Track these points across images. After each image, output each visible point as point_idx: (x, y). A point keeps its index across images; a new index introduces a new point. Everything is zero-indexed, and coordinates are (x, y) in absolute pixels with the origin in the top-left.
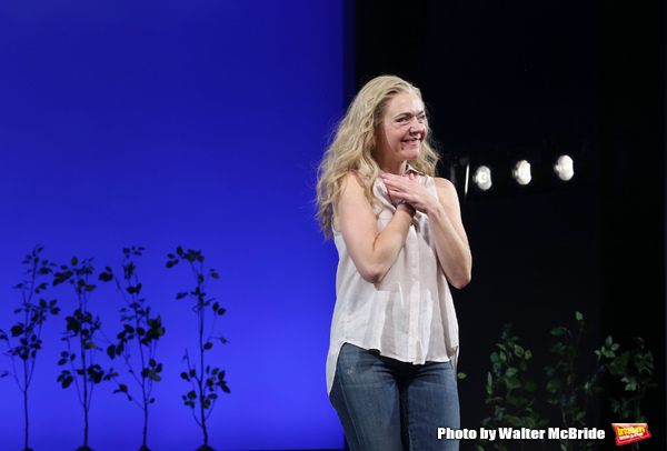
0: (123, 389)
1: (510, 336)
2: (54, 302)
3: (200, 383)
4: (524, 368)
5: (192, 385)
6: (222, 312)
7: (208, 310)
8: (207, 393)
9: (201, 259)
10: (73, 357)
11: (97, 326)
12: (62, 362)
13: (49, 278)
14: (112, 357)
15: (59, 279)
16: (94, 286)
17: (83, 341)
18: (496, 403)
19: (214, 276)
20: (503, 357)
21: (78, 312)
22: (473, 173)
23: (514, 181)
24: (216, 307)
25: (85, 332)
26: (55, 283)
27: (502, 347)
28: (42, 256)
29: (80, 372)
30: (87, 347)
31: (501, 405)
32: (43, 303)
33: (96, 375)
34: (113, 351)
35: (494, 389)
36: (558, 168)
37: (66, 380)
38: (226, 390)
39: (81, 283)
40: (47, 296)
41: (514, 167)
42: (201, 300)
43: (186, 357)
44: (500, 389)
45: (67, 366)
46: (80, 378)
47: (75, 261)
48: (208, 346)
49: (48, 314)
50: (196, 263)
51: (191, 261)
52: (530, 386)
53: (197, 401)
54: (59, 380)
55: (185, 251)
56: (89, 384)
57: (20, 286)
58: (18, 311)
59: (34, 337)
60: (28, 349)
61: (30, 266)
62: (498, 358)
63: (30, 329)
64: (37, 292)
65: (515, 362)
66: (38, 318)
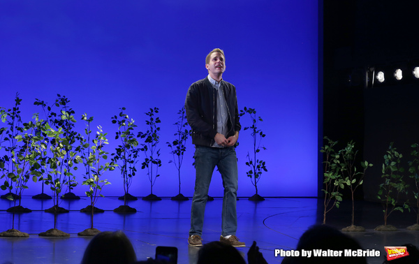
1: (393, 147)
3: (254, 167)
4: (399, 162)
5: (250, 168)
6: (264, 136)
7: (258, 135)
8: (257, 171)
9: (255, 113)
18: (386, 177)
19: (260, 120)
20: (389, 157)
22: (376, 74)
23: (395, 78)
24: (261, 133)
27: (389, 152)
31: (389, 178)
32: (186, 131)
35: (385, 171)
36: (414, 72)
38: (266, 170)
41: (394, 72)
42: (255, 130)
43: (248, 155)
44: (388, 171)
48: (258, 151)
49: (188, 136)
50: (252, 114)
51: (251, 113)
52: (401, 170)
53: (253, 175)
54: (193, 164)
55: (248, 109)
57: (176, 124)
58: (176, 134)
59: (182, 146)
60: (180, 151)
61: (181, 115)
62: (387, 157)
63: (181, 142)
64: (184, 126)
65: (395, 159)
66: (184, 138)
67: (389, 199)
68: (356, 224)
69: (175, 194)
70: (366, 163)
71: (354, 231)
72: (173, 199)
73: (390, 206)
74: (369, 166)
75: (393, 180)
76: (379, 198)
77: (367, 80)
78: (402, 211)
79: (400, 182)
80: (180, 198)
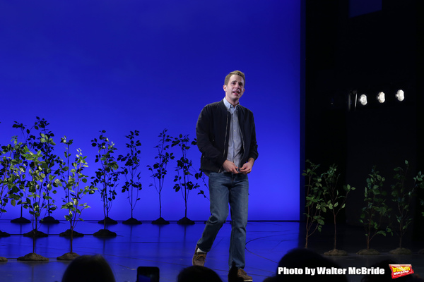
0: (202, 192)
1: (375, 171)
2: (172, 154)
4: (381, 185)
10: (180, 178)
11: (191, 165)
12: (175, 180)
13: (170, 143)
14: (197, 178)
15: (174, 144)
16: (189, 147)
17: (185, 171)
18: (369, 201)
20: (372, 180)
21: (182, 158)
22: (359, 97)
23: (378, 101)
25: (185, 167)
26: (172, 145)
27: (372, 176)
28: (167, 134)
29: (183, 185)
30: (186, 174)
31: (371, 202)
32: (167, 154)
33: (190, 186)
34: (197, 176)
35: (368, 195)
36: (397, 95)
37: (177, 188)
39: (184, 146)
40: (169, 151)
41: (377, 95)
44: (371, 195)
45: (178, 182)
46: (183, 187)
47: (181, 136)
49: (169, 159)
52: (384, 193)
54: (174, 188)
56: (187, 190)
57: (157, 146)
58: (156, 158)
59: (163, 169)
60: (160, 175)
61: (162, 138)
62: (370, 181)
63: (162, 166)
64: (165, 149)
65: (377, 183)
66: (165, 161)
67: (371, 223)
68: (339, 248)
69: (156, 217)
70: (349, 187)
71: (337, 255)
72: (154, 223)
73: (373, 229)
74: (351, 190)
75: (375, 204)
76: (362, 221)
77: (350, 104)
78: (385, 235)
79: (383, 206)
80: (161, 222)
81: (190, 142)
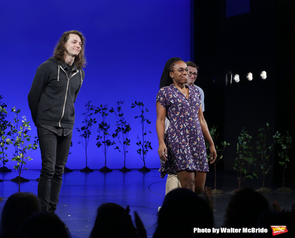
0: (117, 148)
1: (245, 131)
2: (95, 119)
3: (143, 146)
4: (249, 142)
5: (140, 147)
6: (150, 123)
7: (145, 122)
8: (145, 149)
9: (143, 105)
10: (101, 137)
11: (109, 127)
12: (97, 139)
13: (93, 111)
14: (114, 137)
16: (108, 114)
17: (104, 132)
18: (240, 153)
19: (147, 111)
20: (242, 138)
21: (102, 123)
22: (233, 77)
23: (247, 79)
24: (148, 121)
25: (105, 129)
26: (95, 113)
27: (242, 135)
28: (91, 104)
29: (103, 142)
30: (106, 134)
31: (242, 154)
32: (91, 119)
33: (108, 143)
35: (239, 149)
36: (261, 75)
37: (99, 145)
38: (151, 148)
39: (104, 113)
40: (93, 117)
41: (247, 74)
42: (143, 119)
43: (138, 138)
44: (241, 148)
45: (99, 140)
46: (103, 144)
47: (101, 106)
48: (145, 134)
49: (93, 123)
51: (140, 106)
52: (251, 148)
53: (142, 152)
54: (97, 145)
55: (138, 103)
56: (106, 146)
57: (84, 114)
58: (83, 122)
59: (88, 131)
60: (86, 135)
61: (87, 107)
62: (241, 138)
63: (87, 128)
64: (89, 116)
65: (246, 139)
66: (90, 125)
67: (242, 169)
68: (218, 188)
69: (83, 167)
70: (225, 143)
71: (216, 193)
72: (82, 171)
73: (243, 174)
74: (227, 145)
75: (245, 156)
76: (235, 168)
77: (227, 81)
78: (252, 178)
79: (250, 157)
80: (87, 170)
81: (108, 110)
